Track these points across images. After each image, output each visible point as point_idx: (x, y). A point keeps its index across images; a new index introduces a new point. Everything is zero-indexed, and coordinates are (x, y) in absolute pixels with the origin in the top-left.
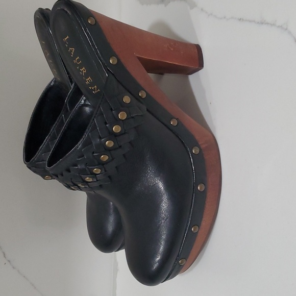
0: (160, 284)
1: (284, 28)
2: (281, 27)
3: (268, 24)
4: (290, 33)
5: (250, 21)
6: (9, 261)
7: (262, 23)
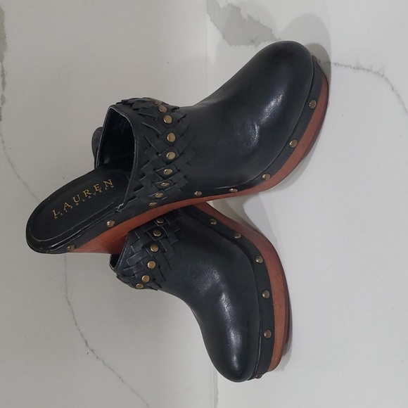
0: (246, 381)
1: (380, 74)
2: (377, 73)
3: (364, 69)
4: (386, 79)
5: (346, 66)
6: (92, 350)
7: (358, 69)
